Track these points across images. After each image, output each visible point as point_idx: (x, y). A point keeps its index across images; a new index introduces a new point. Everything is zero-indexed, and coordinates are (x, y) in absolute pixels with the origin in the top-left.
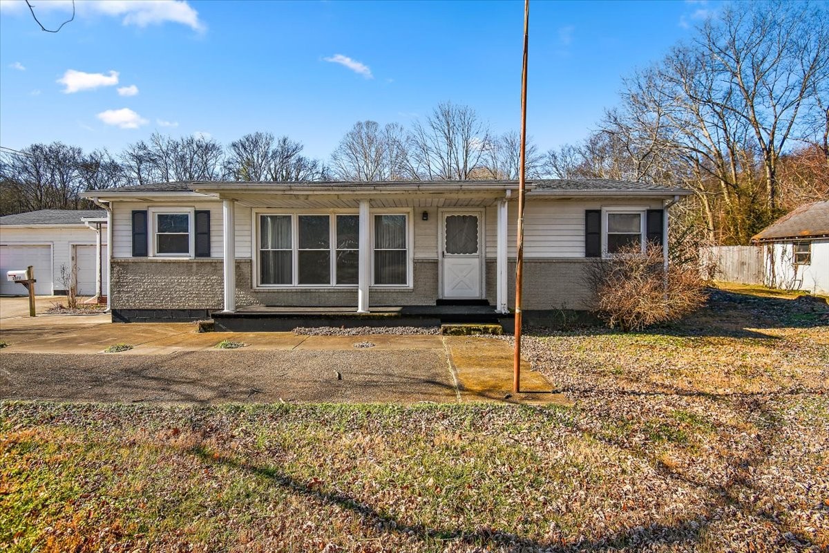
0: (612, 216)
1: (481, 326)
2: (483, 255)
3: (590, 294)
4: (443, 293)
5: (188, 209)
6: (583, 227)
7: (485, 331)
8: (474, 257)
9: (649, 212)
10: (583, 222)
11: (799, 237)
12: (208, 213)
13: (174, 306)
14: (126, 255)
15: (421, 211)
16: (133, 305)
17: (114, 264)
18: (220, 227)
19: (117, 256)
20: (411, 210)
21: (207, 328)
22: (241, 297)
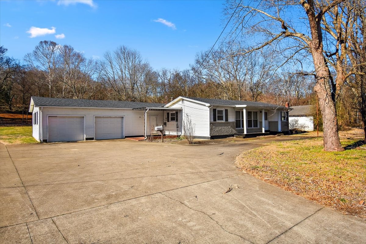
1: (281, 134)
5: (223, 109)
13: (222, 134)
14: (212, 121)
15: (260, 111)
16: (214, 135)
17: (211, 123)
18: (230, 114)
19: (211, 121)
20: (258, 110)
21: (244, 138)
22: (234, 132)
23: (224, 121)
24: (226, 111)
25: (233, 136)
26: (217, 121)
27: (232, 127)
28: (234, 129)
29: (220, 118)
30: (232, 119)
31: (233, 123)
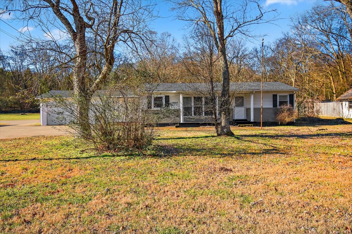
0: (280, 96)
1: (248, 125)
2: (245, 107)
3: (274, 116)
4: (234, 118)
5: (163, 95)
6: (272, 99)
7: (249, 126)
8: (243, 108)
9: (290, 95)
10: (272, 98)
11: (349, 99)
12: (169, 96)
18: (172, 100)
24: (167, 97)
26: (153, 108)
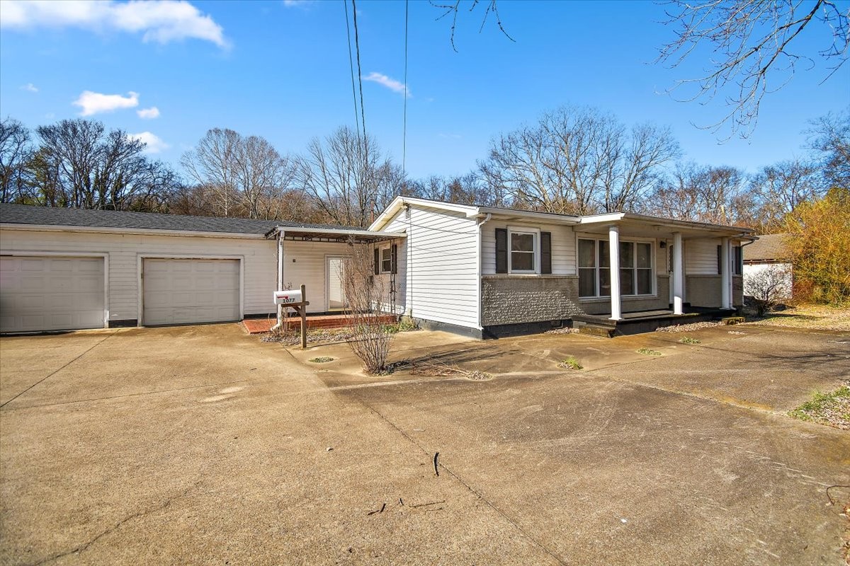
5: (536, 230)
12: (549, 234)
13: (530, 319)
14: (491, 272)
15: (659, 241)
16: (499, 321)
17: (484, 281)
18: (559, 248)
19: (485, 272)
20: (654, 240)
21: (612, 334)
22: (573, 309)
23: (536, 273)
24: (546, 237)
25: (568, 323)
26: (511, 273)
27: (564, 292)
28: (573, 299)
29: (524, 262)
30: (565, 265)
31: (569, 279)
